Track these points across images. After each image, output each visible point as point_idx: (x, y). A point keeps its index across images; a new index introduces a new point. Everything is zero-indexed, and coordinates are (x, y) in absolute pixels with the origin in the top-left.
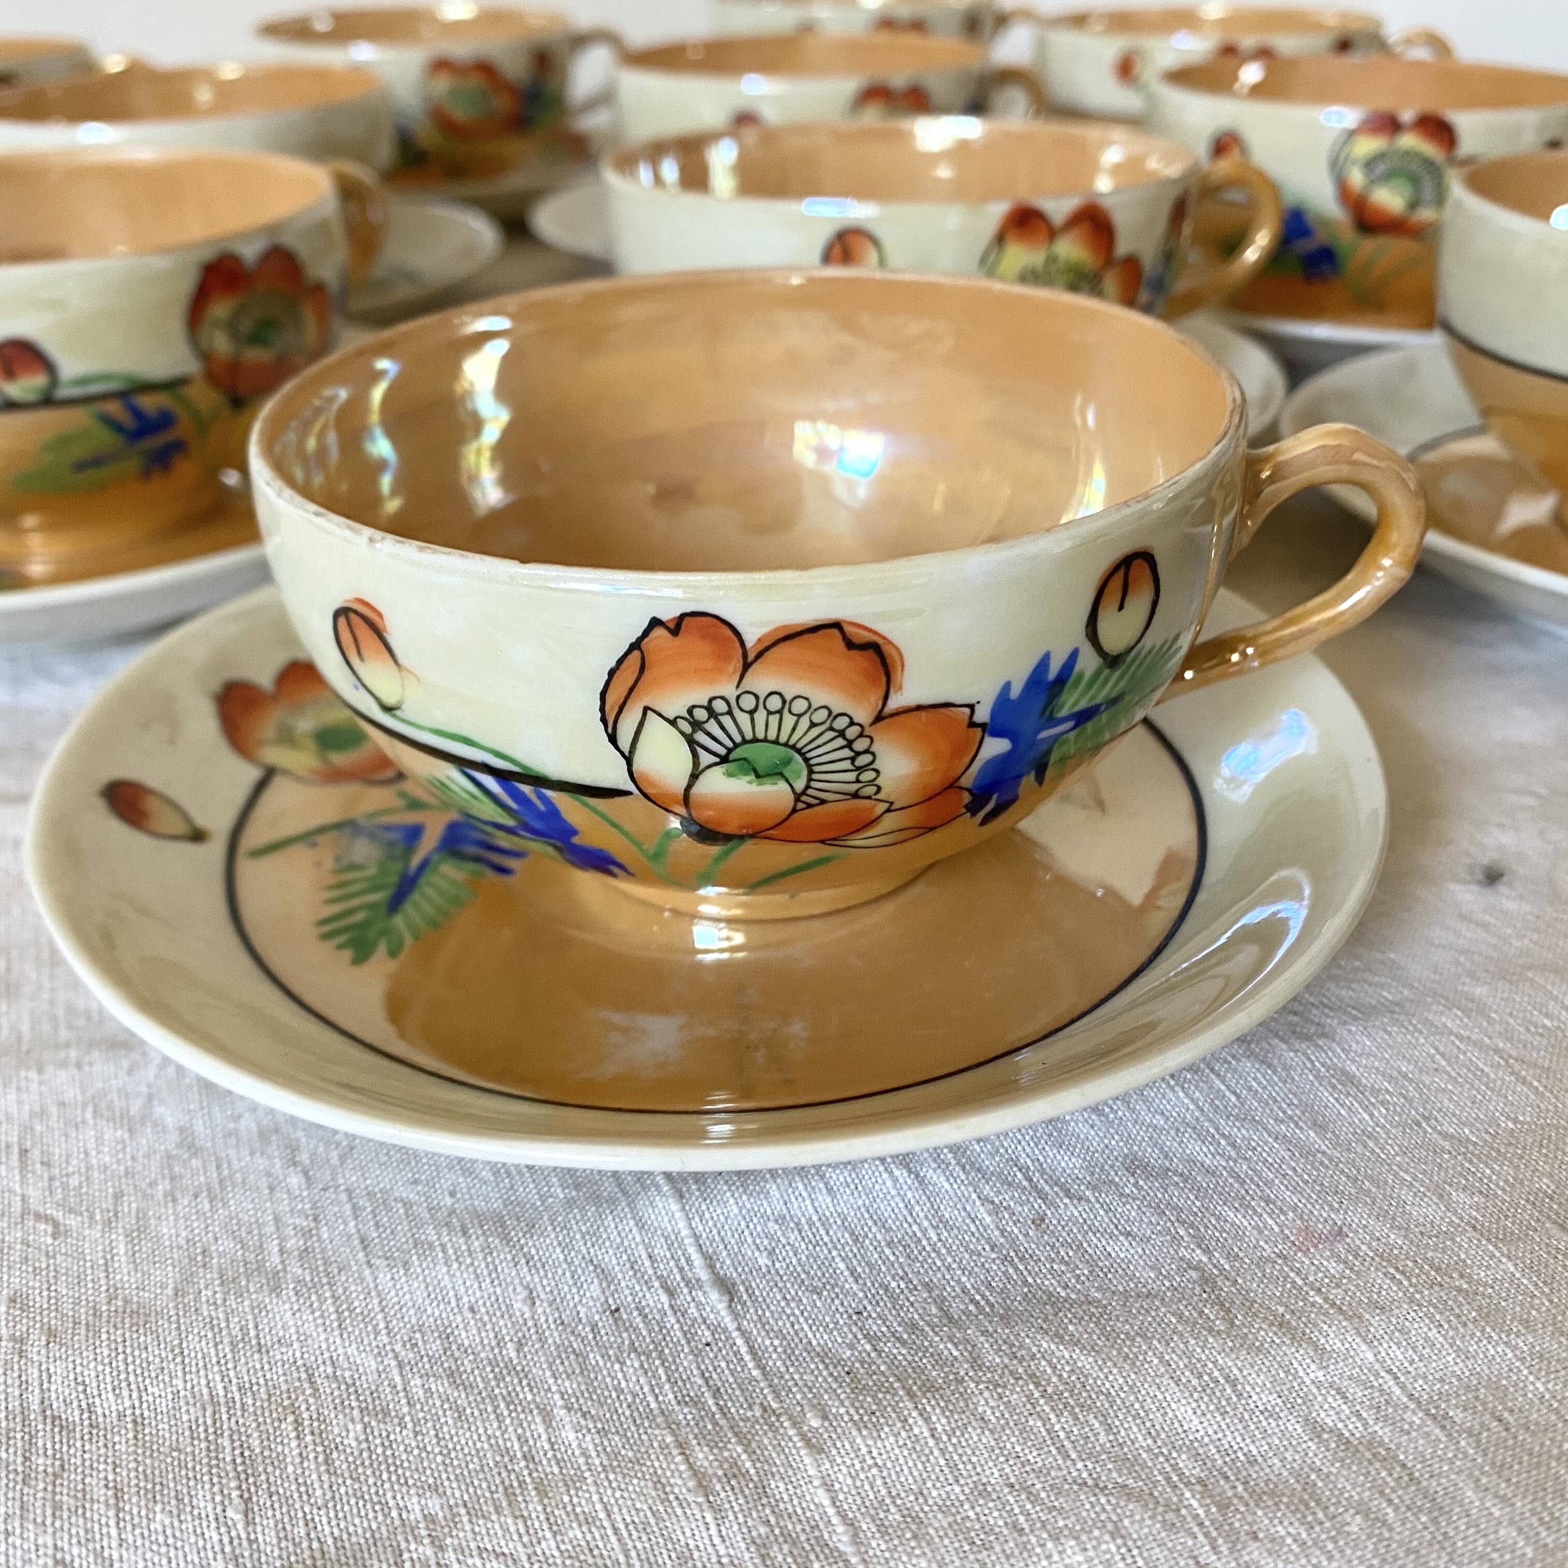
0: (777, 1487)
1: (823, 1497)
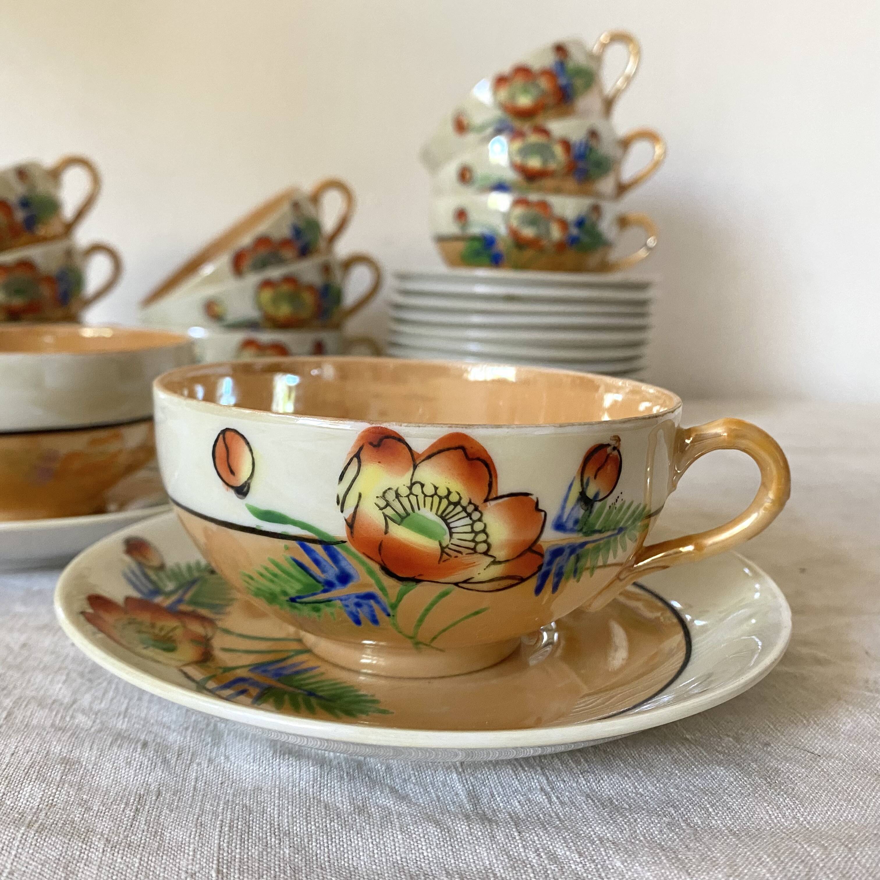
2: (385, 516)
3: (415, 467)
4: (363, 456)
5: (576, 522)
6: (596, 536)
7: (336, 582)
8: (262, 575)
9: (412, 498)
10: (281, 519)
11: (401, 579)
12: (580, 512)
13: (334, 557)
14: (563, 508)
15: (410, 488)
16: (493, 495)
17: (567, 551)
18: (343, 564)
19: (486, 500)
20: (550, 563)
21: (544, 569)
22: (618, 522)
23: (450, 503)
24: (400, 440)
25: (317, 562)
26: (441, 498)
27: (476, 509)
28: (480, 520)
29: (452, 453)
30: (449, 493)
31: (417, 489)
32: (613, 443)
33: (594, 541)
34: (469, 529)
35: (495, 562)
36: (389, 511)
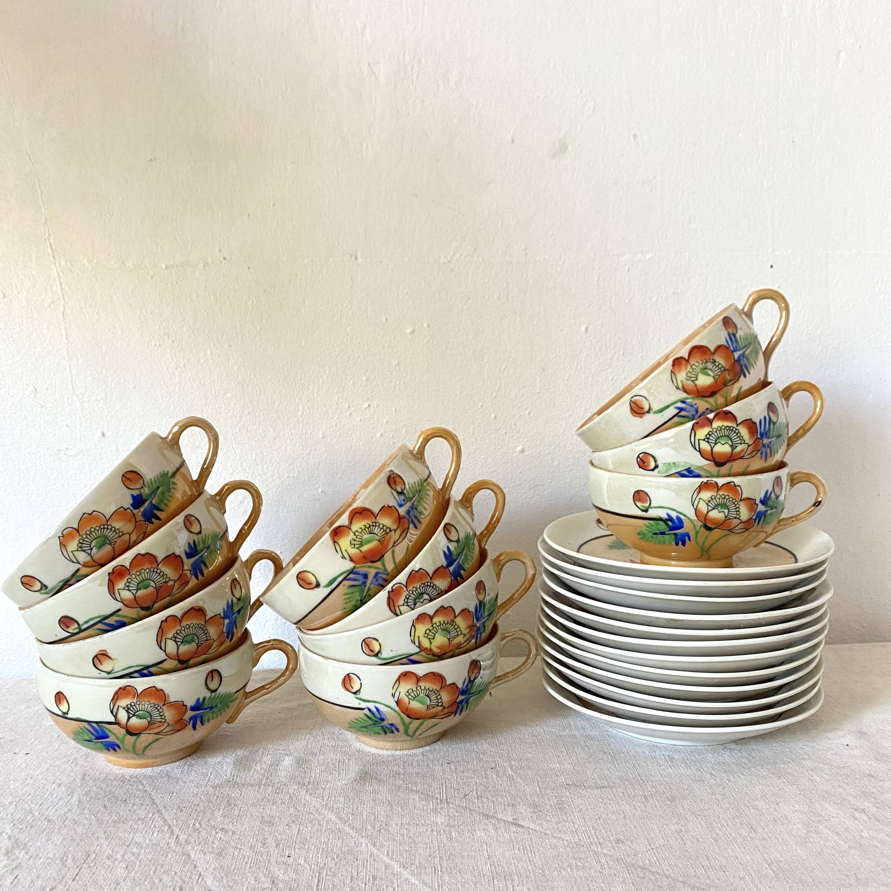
2: (357, 548)
3: (350, 529)
4: (336, 540)
5: (404, 500)
6: (414, 499)
7: (365, 580)
8: (346, 603)
9: (358, 537)
10: (334, 580)
11: (378, 560)
12: (402, 497)
13: (357, 573)
14: (396, 500)
15: (355, 535)
16: (376, 515)
17: (411, 510)
18: (361, 572)
19: (376, 518)
20: (410, 517)
21: (410, 520)
22: (416, 490)
23: (368, 528)
24: (340, 527)
25: (355, 580)
26: (365, 529)
27: (376, 523)
28: (379, 524)
29: (355, 516)
30: (365, 526)
31: (357, 533)
32: (391, 473)
33: (415, 500)
34: (379, 529)
35: (395, 531)
36: (356, 546)
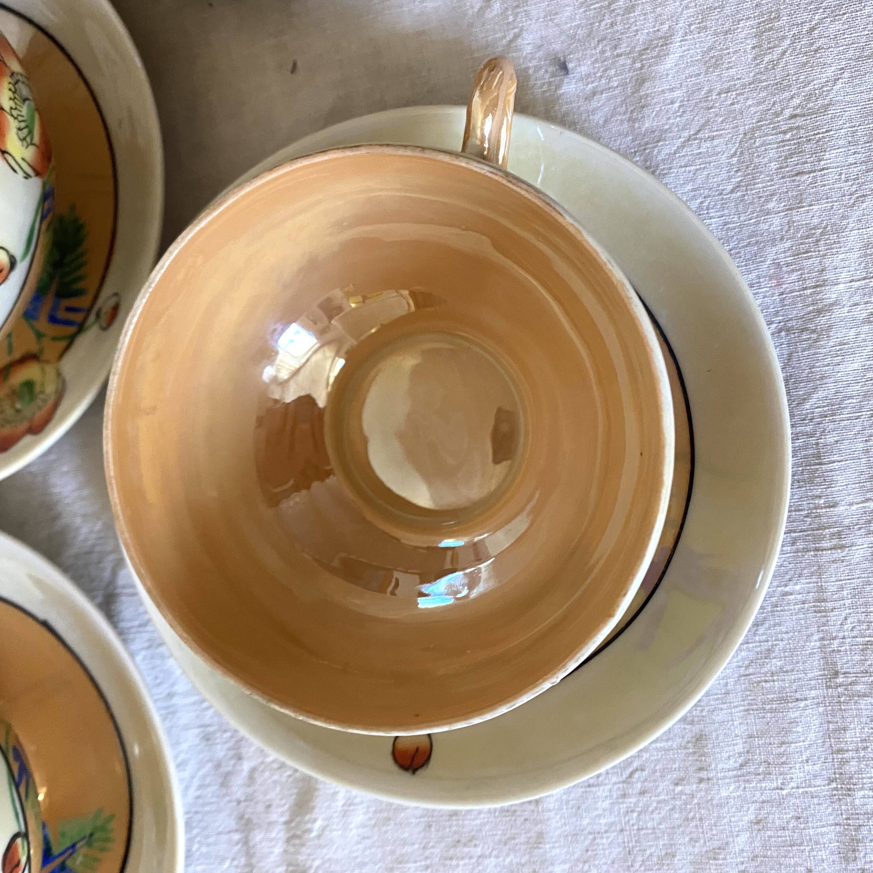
0: (847, 522)
1: (854, 507)
